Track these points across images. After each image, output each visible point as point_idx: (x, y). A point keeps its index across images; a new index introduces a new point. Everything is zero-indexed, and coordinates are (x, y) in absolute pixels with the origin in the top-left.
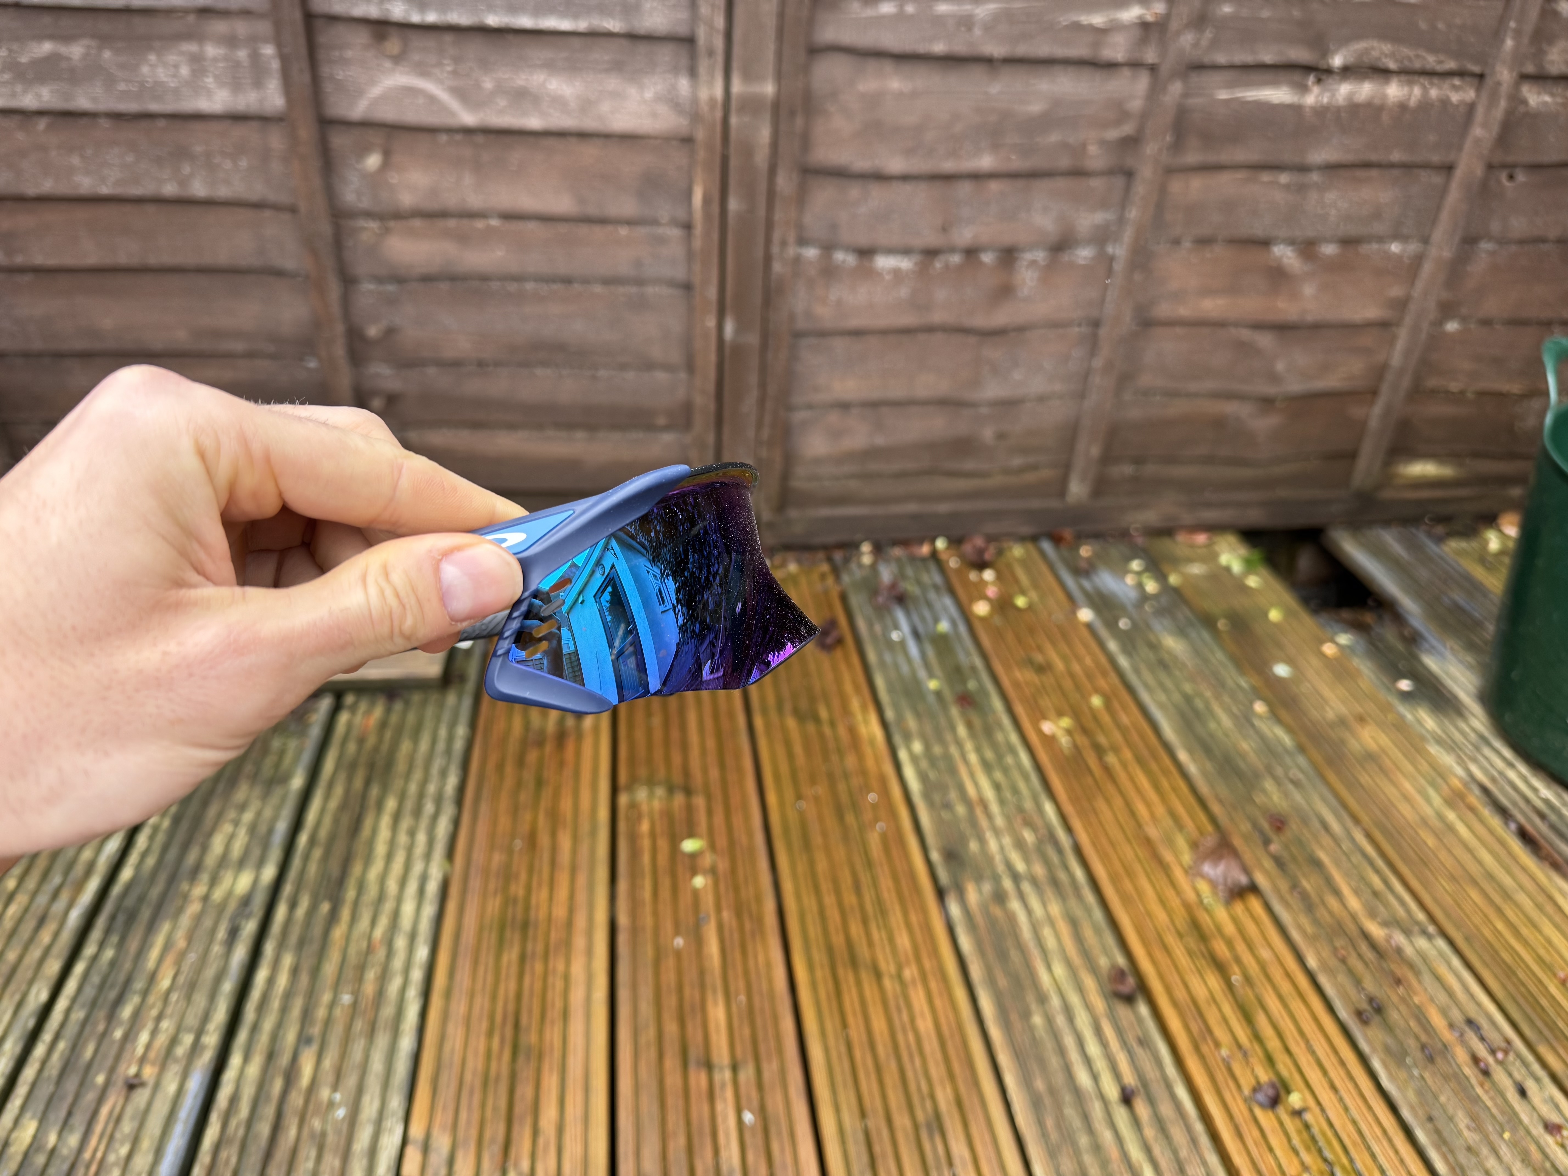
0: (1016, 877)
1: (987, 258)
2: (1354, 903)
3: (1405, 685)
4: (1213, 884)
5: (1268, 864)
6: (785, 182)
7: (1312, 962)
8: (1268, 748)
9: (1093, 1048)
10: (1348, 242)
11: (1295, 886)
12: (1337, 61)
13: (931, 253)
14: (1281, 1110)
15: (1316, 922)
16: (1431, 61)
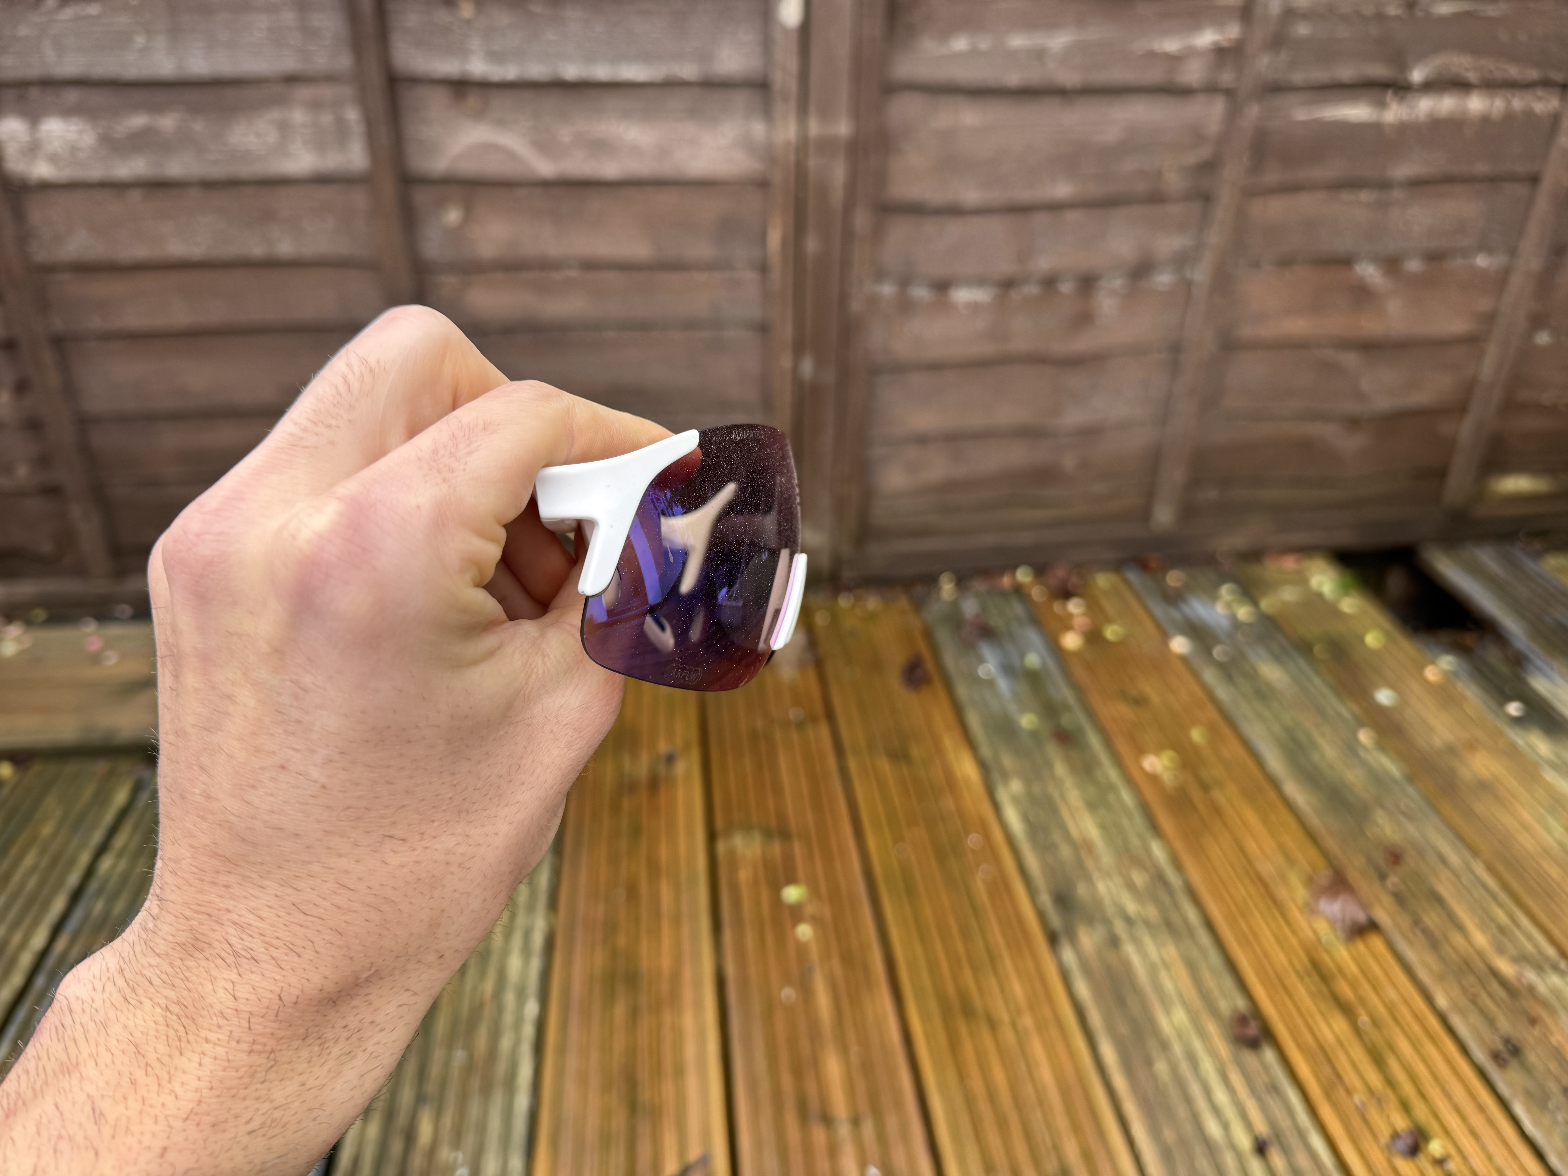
0: (1129, 921)
1: (1066, 287)
2: (1480, 939)
3: (1514, 709)
4: (1332, 922)
5: (1387, 900)
6: (861, 220)
7: (1442, 1001)
8: (1377, 778)
9: (1221, 1096)
10: (1434, 257)
11: (1417, 922)
12: (1417, 75)
13: (1007, 285)
14: (1423, 1161)
15: (1442, 959)
16: (1513, 71)
